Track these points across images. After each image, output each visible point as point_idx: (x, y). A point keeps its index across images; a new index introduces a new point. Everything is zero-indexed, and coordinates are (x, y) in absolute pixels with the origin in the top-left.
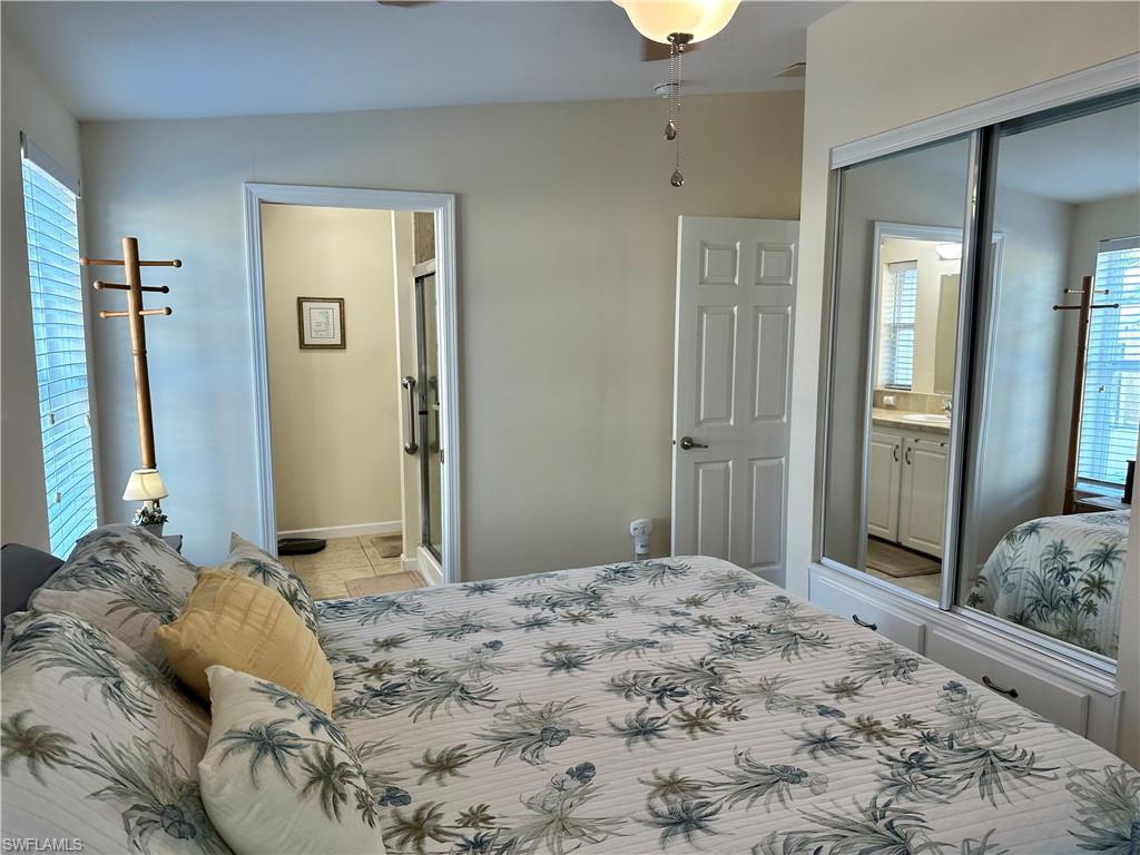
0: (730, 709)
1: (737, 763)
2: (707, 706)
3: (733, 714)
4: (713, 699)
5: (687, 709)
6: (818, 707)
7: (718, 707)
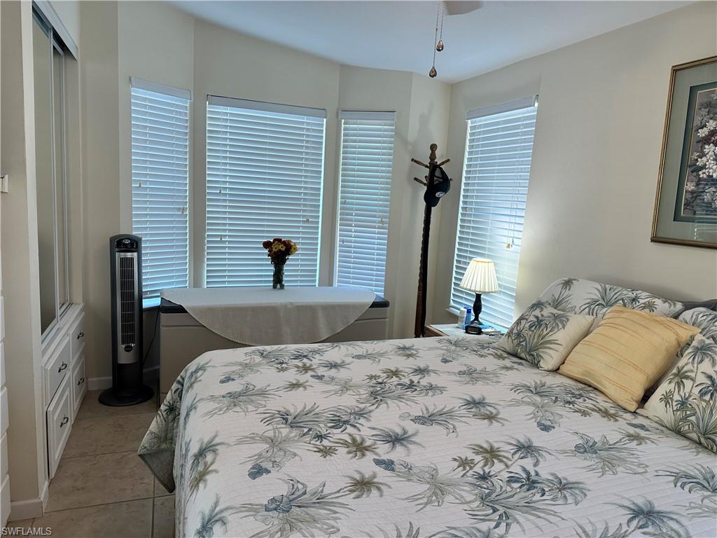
0: (468, 468)
1: (454, 428)
2: (487, 469)
3: (465, 463)
4: (484, 477)
5: (502, 466)
6: (393, 470)
7: (478, 469)
